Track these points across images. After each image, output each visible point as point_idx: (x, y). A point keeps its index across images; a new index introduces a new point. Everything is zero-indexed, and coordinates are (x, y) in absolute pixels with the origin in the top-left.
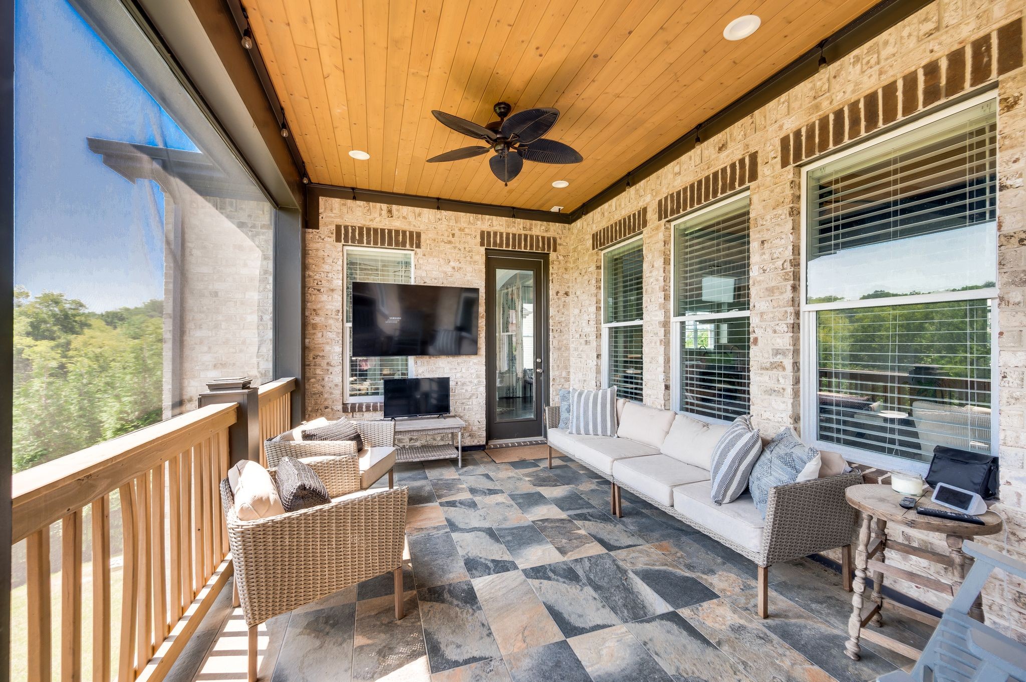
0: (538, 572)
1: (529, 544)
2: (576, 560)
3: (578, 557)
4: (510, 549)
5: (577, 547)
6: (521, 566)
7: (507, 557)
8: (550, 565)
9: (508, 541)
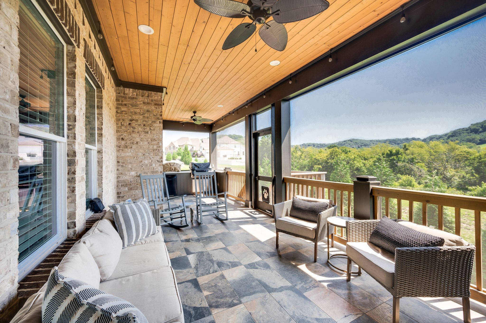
0: (234, 265)
1: (241, 280)
2: (216, 271)
3: (215, 274)
4: (251, 276)
5: (213, 280)
6: (243, 266)
7: (251, 271)
8: (229, 268)
9: (254, 281)
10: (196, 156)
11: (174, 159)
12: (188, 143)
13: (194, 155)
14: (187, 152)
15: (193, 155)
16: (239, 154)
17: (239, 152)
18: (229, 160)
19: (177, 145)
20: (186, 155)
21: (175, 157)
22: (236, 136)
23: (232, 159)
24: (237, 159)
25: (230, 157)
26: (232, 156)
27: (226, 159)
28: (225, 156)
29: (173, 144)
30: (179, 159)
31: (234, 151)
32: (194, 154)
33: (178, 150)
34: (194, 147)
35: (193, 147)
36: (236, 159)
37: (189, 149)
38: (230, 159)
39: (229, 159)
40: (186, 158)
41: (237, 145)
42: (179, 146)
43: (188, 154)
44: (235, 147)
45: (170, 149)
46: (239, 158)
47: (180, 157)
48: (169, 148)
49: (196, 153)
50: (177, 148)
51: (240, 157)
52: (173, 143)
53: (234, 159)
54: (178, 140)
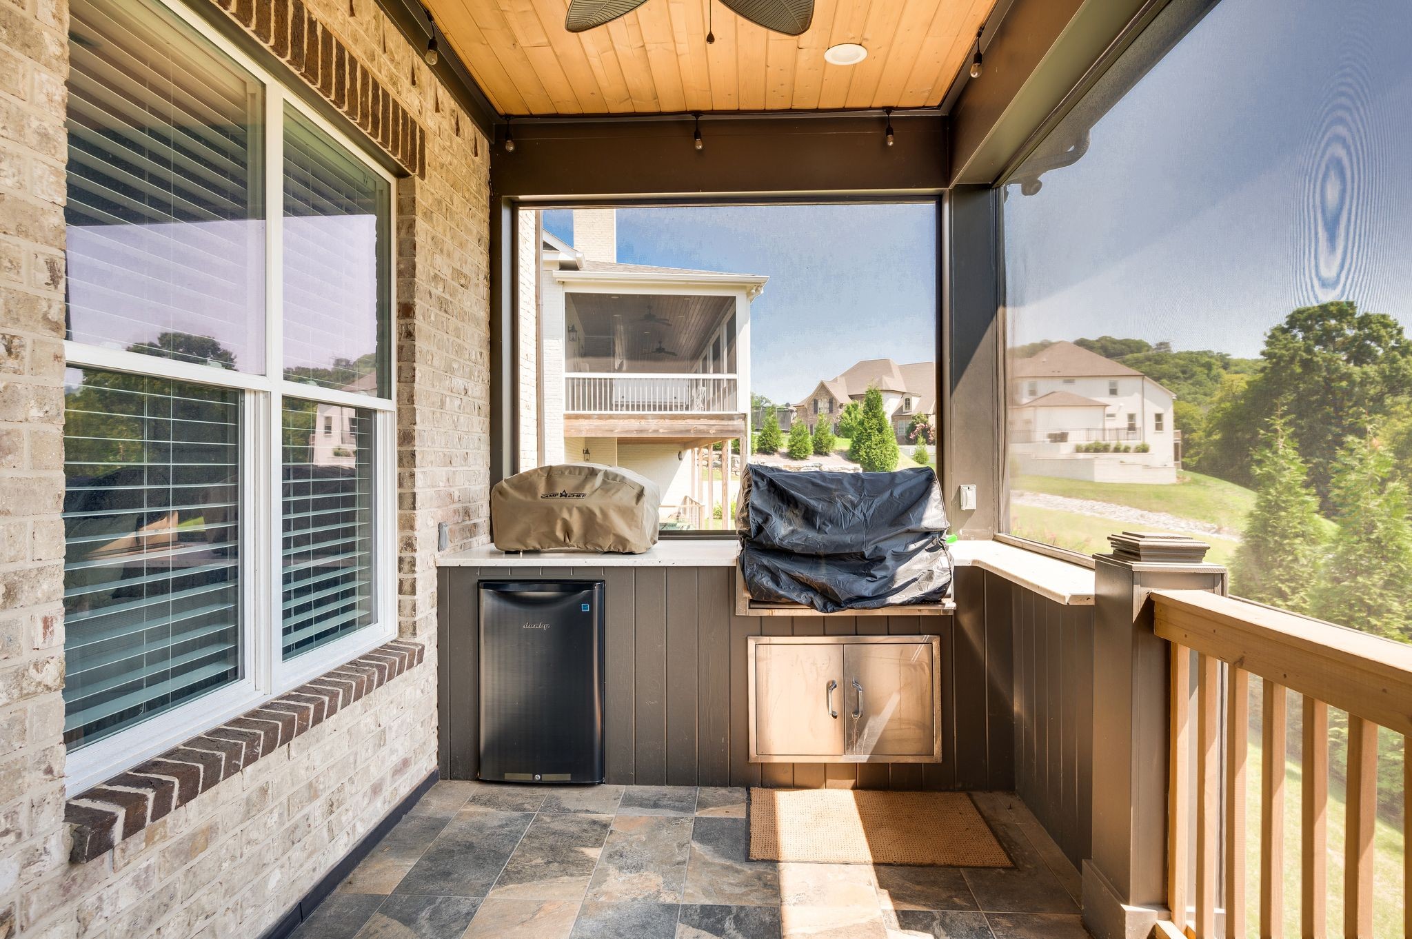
10: (921, 439)
11: (820, 450)
12: (890, 382)
13: (912, 436)
14: (874, 421)
15: (908, 434)
16: (1132, 428)
17: (1131, 417)
18: (1081, 456)
19: (842, 397)
20: (869, 435)
21: (825, 442)
22: (1114, 342)
23: (1097, 450)
24: (1126, 450)
25: (1084, 443)
26: (1095, 437)
27: (1065, 449)
28: (1061, 437)
29: (828, 392)
30: (841, 453)
31: (1109, 410)
32: (912, 428)
33: (846, 415)
34: (915, 402)
35: (908, 402)
36: (1117, 450)
37: (890, 406)
38: (1087, 450)
39: (1078, 449)
40: (870, 447)
41: (1123, 384)
42: (852, 397)
43: (880, 431)
44: (1113, 392)
45: (816, 411)
46: (1134, 443)
47: (844, 444)
48: (812, 408)
49: (919, 426)
50: (841, 406)
51: (1138, 443)
52: (827, 385)
53: (1106, 449)
54: (850, 374)
